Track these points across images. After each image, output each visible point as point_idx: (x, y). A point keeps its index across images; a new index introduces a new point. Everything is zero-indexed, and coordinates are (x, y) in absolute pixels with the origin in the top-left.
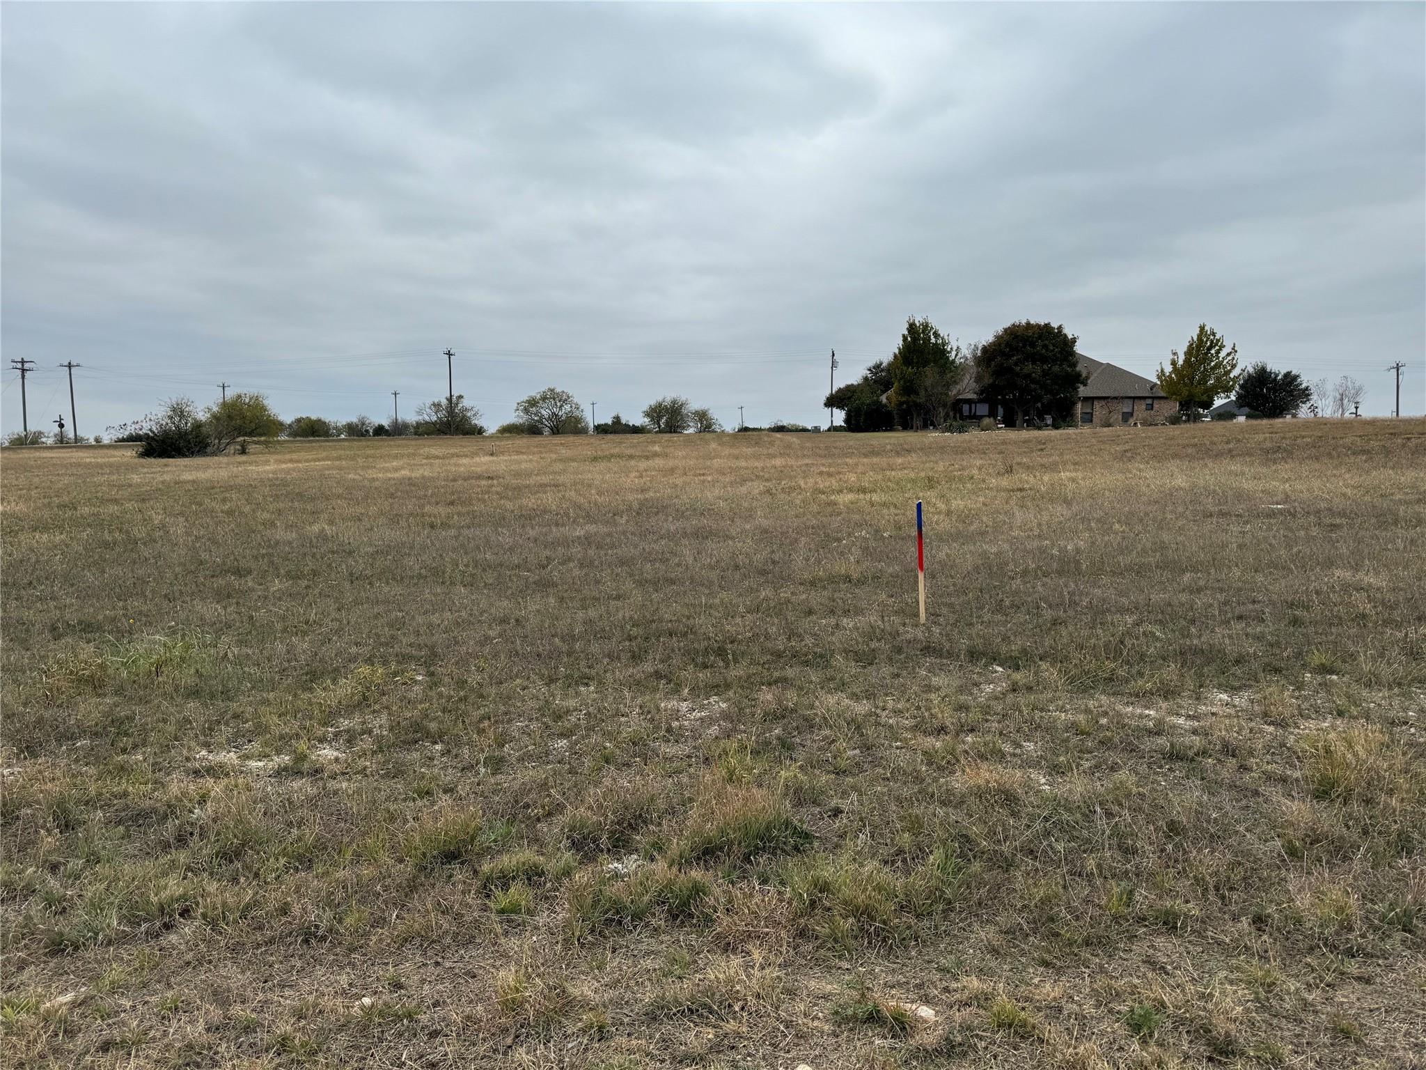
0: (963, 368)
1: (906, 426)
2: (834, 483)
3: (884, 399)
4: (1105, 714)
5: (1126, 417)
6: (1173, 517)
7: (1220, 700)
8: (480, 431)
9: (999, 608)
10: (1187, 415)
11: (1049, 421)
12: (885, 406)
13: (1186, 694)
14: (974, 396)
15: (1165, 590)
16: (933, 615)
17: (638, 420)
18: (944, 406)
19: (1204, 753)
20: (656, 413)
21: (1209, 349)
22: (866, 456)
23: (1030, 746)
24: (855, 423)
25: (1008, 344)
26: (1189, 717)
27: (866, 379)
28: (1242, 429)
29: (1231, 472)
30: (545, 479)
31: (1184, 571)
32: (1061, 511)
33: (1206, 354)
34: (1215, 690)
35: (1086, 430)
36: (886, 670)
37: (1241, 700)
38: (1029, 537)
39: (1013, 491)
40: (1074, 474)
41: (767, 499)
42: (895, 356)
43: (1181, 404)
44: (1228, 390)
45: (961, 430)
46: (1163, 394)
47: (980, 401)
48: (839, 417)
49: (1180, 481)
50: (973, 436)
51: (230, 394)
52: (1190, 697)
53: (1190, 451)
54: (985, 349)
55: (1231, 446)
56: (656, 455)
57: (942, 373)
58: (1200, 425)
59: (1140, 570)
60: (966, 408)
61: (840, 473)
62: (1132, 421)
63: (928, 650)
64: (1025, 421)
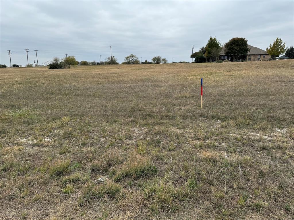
0: (222, 48)
1: (209, 61)
2: (189, 74)
3: (204, 55)
4: (245, 135)
5: (259, 59)
6: (268, 82)
7: (278, 131)
10: (273, 58)
11: (241, 60)
12: (204, 57)
13: (268, 129)
14: (224, 55)
15: (265, 100)
16: (204, 106)
17: (151, 61)
18: (217, 57)
20: (154, 59)
22: (198, 68)
23: (223, 144)
24: (197, 61)
25: (232, 43)
27: (200, 51)
28: (286, 61)
29: (283, 71)
30: (127, 74)
31: (270, 95)
32: (241, 80)
33: (278, 44)
34: (276, 128)
35: (249, 62)
37: (284, 131)
38: (232, 86)
39: (230, 75)
40: (245, 72)
42: (207, 46)
43: (272, 56)
44: (283, 52)
45: (221, 62)
46: (267, 54)
47: (225, 56)
48: (194, 59)
49: (271, 73)
50: (223, 63)
53: (273, 66)
54: (227, 44)
55: (283, 65)
56: (152, 68)
57: (217, 49)
58: (276, 61)
60: (222, 57)
61: (191, 72)
62: (260, 60)
64: (236, 60)
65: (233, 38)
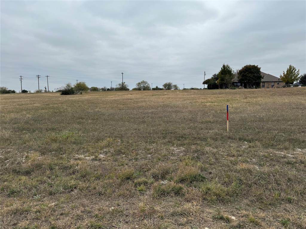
0: (235, 75)
1: (221, 88)
2: (205, 101)
3: (216, 82)
4: (272, 153)
5: (273, 86)
6: (285, 109)
7: (299, 151)
8: (128, 90)
9: (245, 129)
10: (287, 86)
11: (254, 87)
12: (216, 84)
14: (237, 81)
16: (230, 130)
17: (161, 87)
18: (230, 83)
19: (296, 163)
20: (165, 85)
21: (292, 70)
22: (212, 95)
23: (254, 160)
24: (209, 88)
25: (245, 70)
26: (291, 154)
27: (212, 78)
28: (300, 89)
29: (298, 99)
30: (143, 100)
31: (288, 121)
32: (258, 107)
33: (292, 72)
34: (298, 148)
35: (263, 89)
36: (220, 142)
37: (304, 151)
38: (251, 113)
39: (247, 102)
40: (261, 99)
41: (191, 104)
42: (219, 72)
43: (286, 83)
44: (297, 80)
45: (235, 89)
46: (281, 81)
47: (238, 82)
48: (206, 86)
49: (286, 101)
50: (237, 90)
51: (78, 82)
52: (292, 150)
53: (288, 94)
54: (240, 71)
55: (298, 93)
56: (166, 95)
57: (230, 76)
58: (290, 88)
59: (278, 121)
60: (235, 84)
61: (207, 98)
63: (229, 138)
64: (249, 87)
65: (245, 65)
